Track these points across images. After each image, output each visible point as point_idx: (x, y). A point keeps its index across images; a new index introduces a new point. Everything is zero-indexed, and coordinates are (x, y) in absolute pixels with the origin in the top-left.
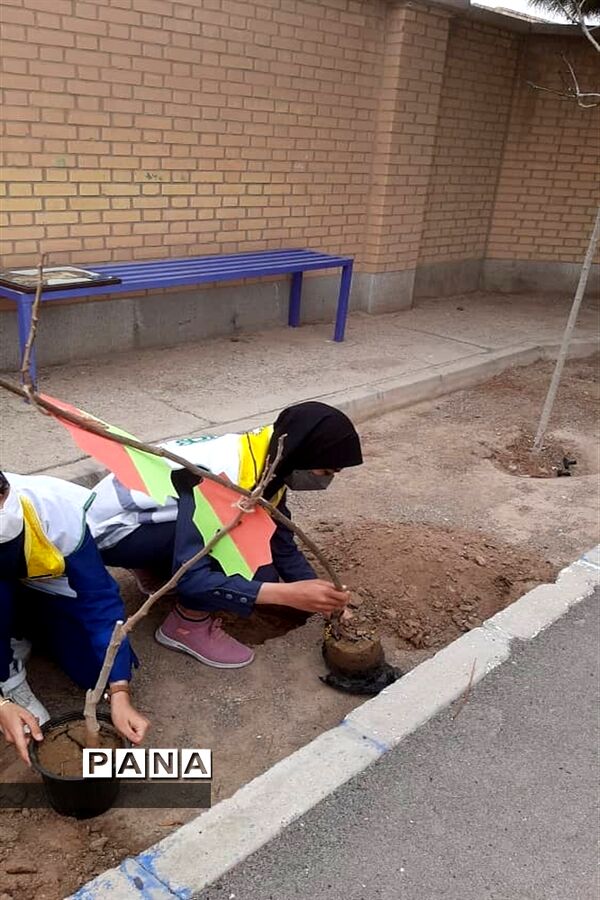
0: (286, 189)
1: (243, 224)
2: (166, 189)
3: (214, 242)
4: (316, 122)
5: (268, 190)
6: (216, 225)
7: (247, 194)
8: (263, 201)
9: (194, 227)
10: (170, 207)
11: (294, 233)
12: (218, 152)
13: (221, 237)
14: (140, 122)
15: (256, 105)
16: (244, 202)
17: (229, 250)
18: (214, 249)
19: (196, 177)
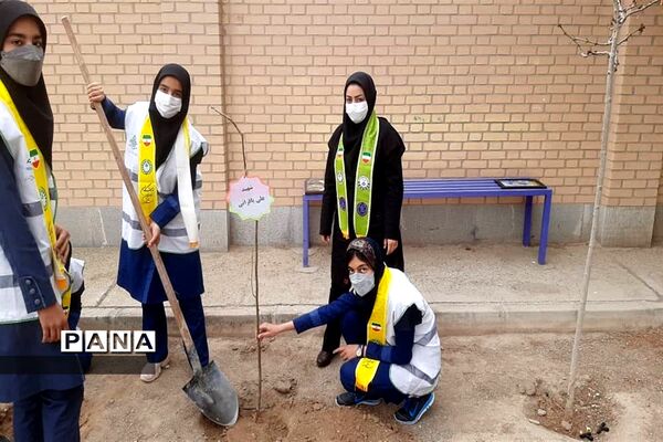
0: (524, 127)
1: (485, 155)
2: (427, 128)
3: (461, 168)
4: (553, 70)
5: (508, 127)
6: (462, 155)
7: (489, 131)
8: (503, 137)
9: (446, 156)
10: (429, 141)
11: (530, 164)
12: (467, 99)
13: (467, 164)
14: (412, 80)
15: (499, 61)
16: (487, 137)
17: (473, 175)
18: (461, 173)
19: (449, 118)
